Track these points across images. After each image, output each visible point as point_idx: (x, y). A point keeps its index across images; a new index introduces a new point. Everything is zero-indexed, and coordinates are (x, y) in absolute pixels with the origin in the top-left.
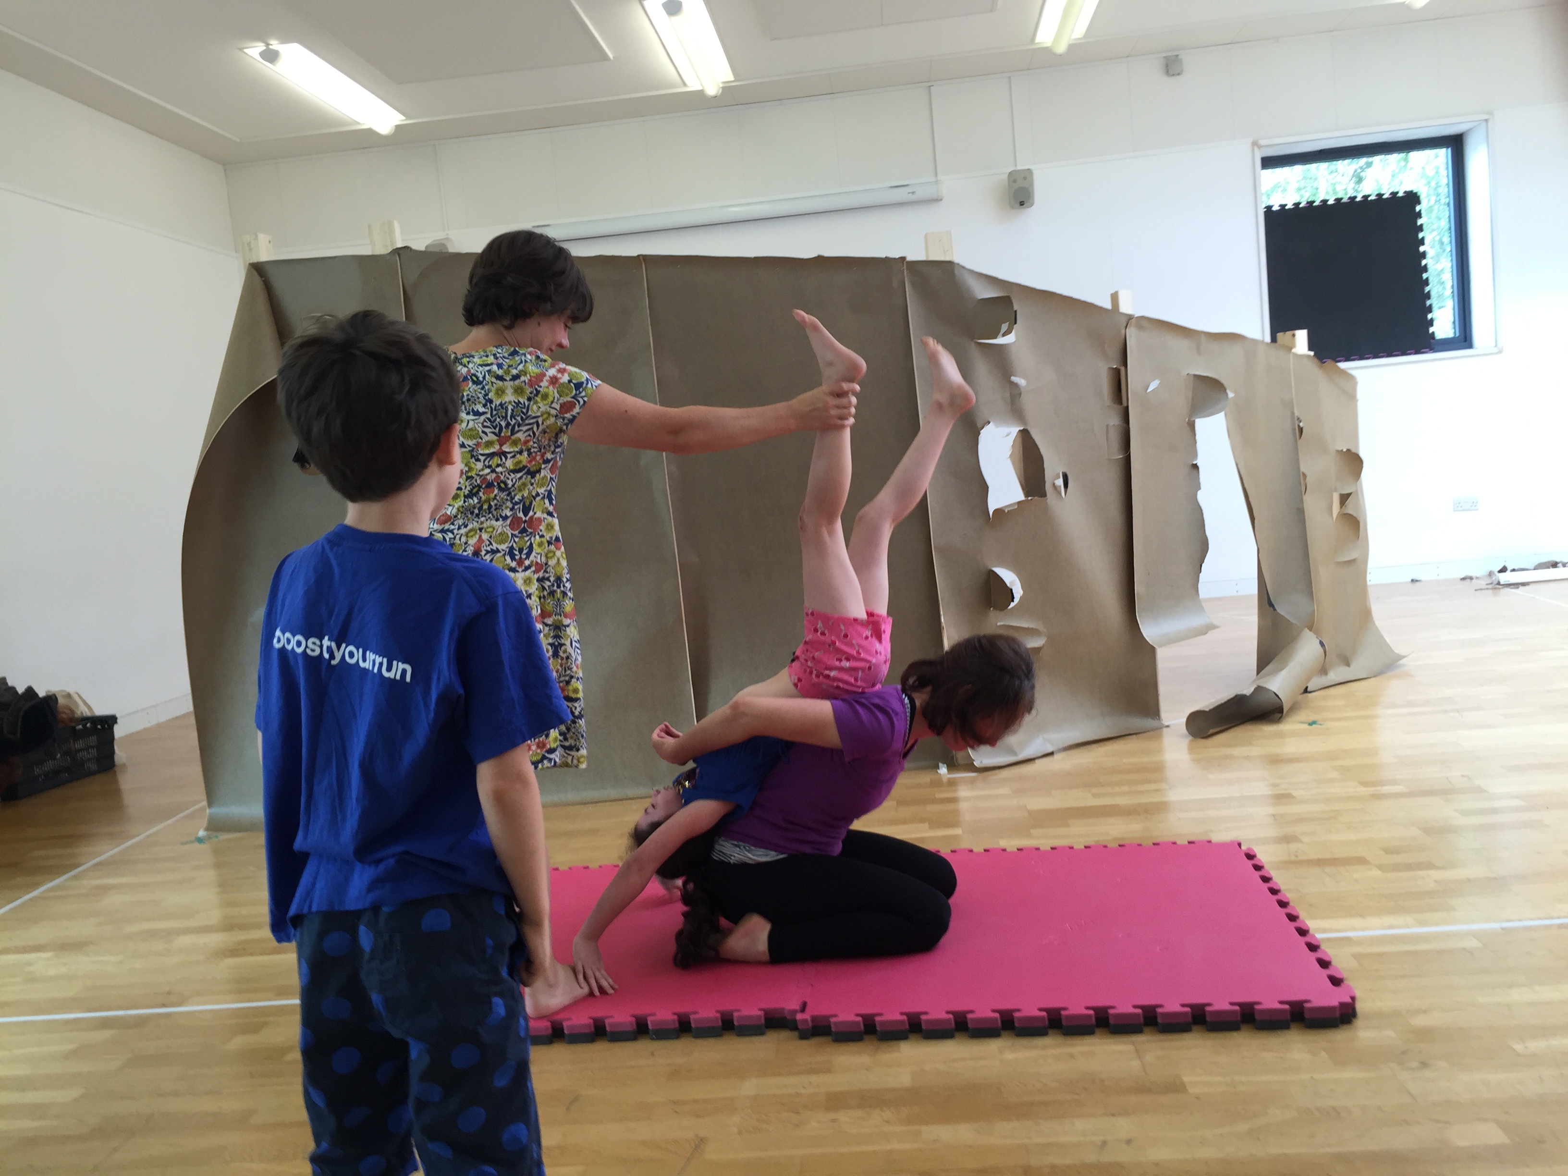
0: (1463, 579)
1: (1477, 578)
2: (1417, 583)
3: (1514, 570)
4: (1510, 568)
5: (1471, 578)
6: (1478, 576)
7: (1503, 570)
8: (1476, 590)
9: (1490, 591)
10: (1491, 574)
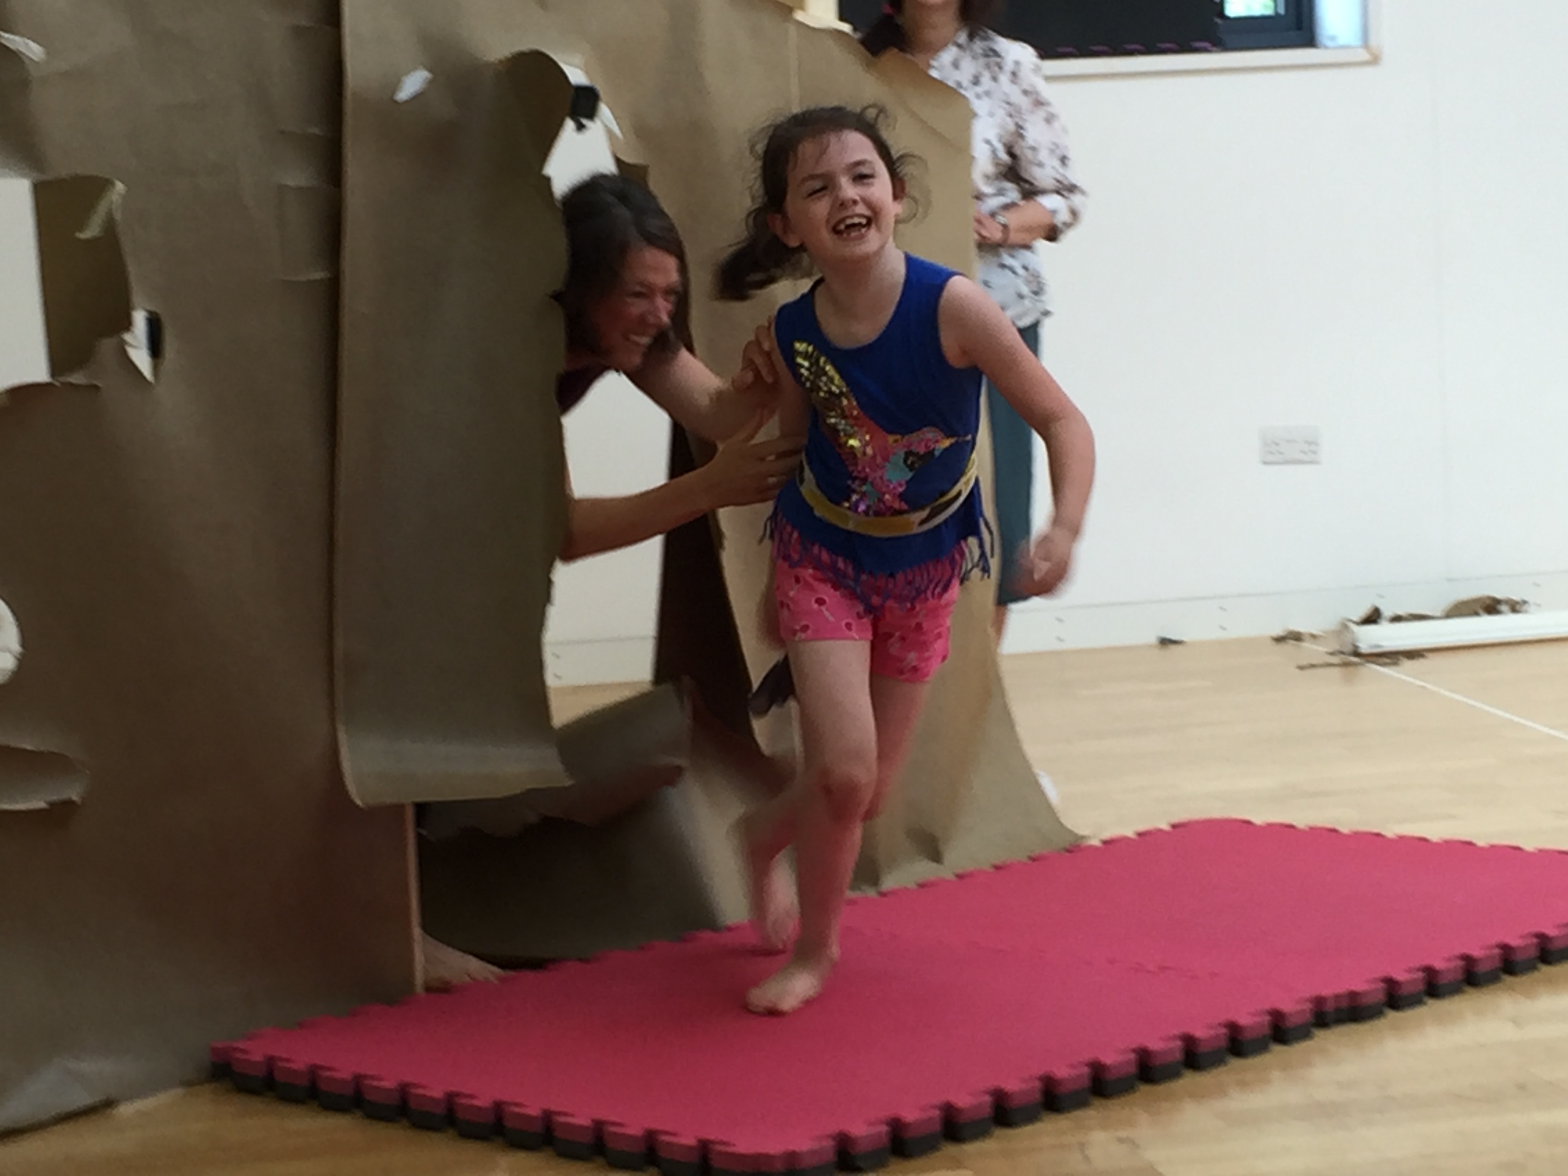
0: (1279, 640)
1: (1313, 636)
2: (1173, 647)
3: (1397, 619)
4: (1387, 612)
5: (1297, 637)
6: (1315, 632)
7: (1373, 618)
8: (1301, 668)
9: (1336, 671)
10: (1344, 627)
